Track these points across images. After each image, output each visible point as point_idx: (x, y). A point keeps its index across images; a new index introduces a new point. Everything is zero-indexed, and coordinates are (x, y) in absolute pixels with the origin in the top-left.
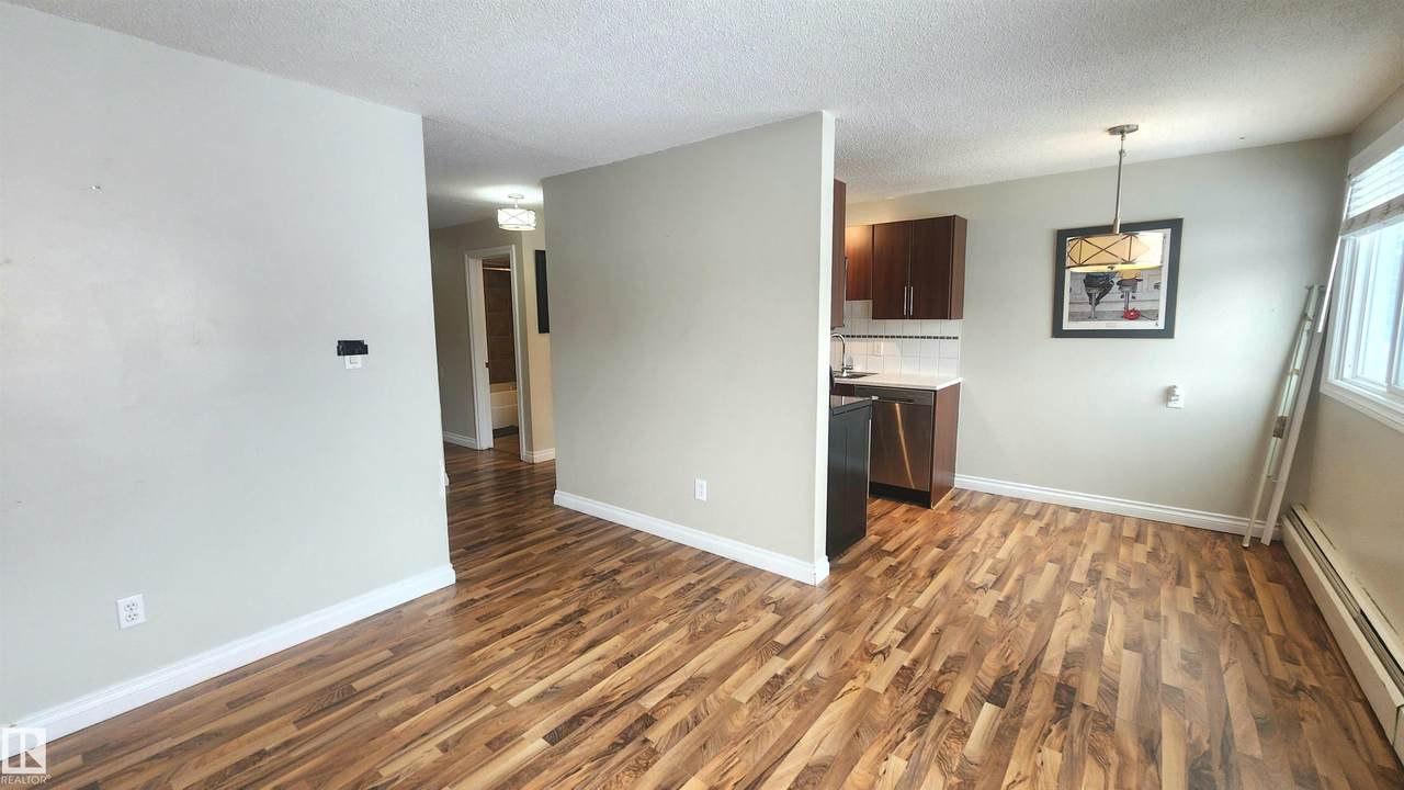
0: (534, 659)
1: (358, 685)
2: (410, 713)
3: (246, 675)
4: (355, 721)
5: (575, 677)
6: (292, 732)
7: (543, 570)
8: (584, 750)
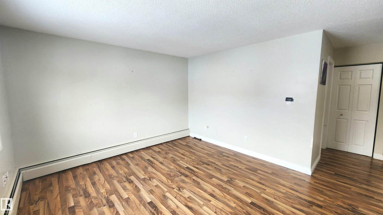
0: (283, 197)
1: (258, 171)
2: (253, 180)
3: (256, 159)
4: (247, 173)
5: (279, 206)
6: (243, 168)
7: (340, 193)
8: (250, 210)
